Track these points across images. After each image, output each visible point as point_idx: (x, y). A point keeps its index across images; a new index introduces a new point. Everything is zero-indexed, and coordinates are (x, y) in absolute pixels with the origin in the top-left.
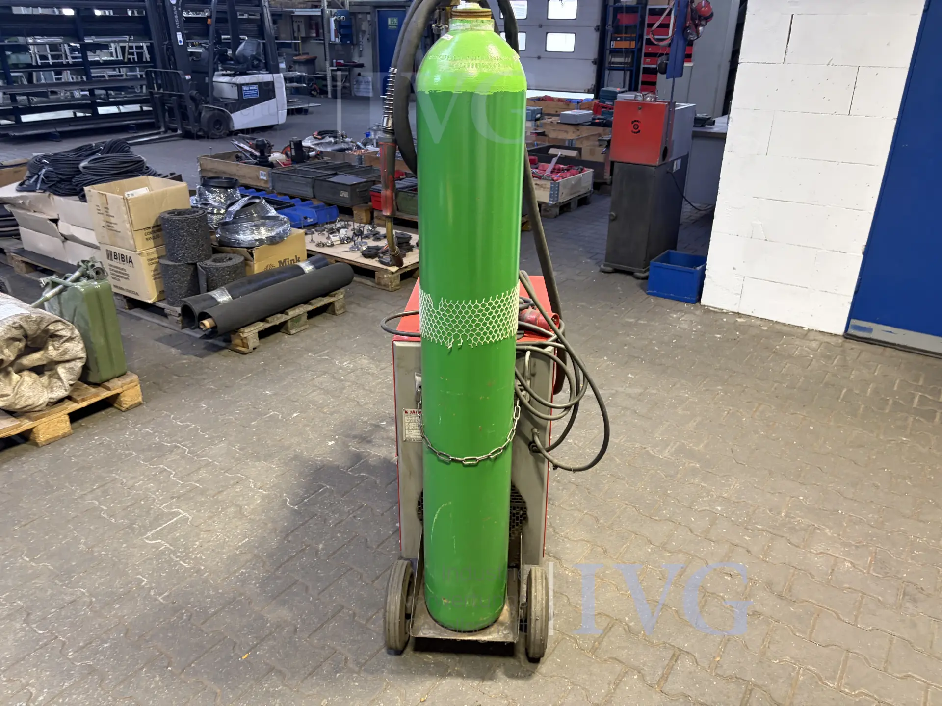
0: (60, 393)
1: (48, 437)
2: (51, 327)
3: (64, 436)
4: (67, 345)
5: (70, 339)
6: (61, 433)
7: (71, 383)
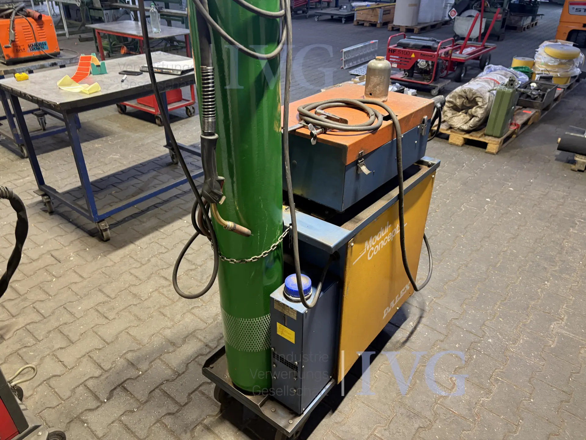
0: (465, 127)
1: (452, 141)
2: (477, 99)
3: (457, 145)
4: (478, 109)
5: (480, 107)
6: (457, 143)
7: (471, 126)
